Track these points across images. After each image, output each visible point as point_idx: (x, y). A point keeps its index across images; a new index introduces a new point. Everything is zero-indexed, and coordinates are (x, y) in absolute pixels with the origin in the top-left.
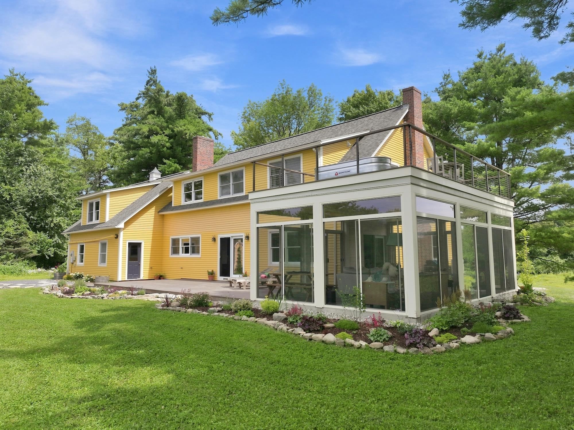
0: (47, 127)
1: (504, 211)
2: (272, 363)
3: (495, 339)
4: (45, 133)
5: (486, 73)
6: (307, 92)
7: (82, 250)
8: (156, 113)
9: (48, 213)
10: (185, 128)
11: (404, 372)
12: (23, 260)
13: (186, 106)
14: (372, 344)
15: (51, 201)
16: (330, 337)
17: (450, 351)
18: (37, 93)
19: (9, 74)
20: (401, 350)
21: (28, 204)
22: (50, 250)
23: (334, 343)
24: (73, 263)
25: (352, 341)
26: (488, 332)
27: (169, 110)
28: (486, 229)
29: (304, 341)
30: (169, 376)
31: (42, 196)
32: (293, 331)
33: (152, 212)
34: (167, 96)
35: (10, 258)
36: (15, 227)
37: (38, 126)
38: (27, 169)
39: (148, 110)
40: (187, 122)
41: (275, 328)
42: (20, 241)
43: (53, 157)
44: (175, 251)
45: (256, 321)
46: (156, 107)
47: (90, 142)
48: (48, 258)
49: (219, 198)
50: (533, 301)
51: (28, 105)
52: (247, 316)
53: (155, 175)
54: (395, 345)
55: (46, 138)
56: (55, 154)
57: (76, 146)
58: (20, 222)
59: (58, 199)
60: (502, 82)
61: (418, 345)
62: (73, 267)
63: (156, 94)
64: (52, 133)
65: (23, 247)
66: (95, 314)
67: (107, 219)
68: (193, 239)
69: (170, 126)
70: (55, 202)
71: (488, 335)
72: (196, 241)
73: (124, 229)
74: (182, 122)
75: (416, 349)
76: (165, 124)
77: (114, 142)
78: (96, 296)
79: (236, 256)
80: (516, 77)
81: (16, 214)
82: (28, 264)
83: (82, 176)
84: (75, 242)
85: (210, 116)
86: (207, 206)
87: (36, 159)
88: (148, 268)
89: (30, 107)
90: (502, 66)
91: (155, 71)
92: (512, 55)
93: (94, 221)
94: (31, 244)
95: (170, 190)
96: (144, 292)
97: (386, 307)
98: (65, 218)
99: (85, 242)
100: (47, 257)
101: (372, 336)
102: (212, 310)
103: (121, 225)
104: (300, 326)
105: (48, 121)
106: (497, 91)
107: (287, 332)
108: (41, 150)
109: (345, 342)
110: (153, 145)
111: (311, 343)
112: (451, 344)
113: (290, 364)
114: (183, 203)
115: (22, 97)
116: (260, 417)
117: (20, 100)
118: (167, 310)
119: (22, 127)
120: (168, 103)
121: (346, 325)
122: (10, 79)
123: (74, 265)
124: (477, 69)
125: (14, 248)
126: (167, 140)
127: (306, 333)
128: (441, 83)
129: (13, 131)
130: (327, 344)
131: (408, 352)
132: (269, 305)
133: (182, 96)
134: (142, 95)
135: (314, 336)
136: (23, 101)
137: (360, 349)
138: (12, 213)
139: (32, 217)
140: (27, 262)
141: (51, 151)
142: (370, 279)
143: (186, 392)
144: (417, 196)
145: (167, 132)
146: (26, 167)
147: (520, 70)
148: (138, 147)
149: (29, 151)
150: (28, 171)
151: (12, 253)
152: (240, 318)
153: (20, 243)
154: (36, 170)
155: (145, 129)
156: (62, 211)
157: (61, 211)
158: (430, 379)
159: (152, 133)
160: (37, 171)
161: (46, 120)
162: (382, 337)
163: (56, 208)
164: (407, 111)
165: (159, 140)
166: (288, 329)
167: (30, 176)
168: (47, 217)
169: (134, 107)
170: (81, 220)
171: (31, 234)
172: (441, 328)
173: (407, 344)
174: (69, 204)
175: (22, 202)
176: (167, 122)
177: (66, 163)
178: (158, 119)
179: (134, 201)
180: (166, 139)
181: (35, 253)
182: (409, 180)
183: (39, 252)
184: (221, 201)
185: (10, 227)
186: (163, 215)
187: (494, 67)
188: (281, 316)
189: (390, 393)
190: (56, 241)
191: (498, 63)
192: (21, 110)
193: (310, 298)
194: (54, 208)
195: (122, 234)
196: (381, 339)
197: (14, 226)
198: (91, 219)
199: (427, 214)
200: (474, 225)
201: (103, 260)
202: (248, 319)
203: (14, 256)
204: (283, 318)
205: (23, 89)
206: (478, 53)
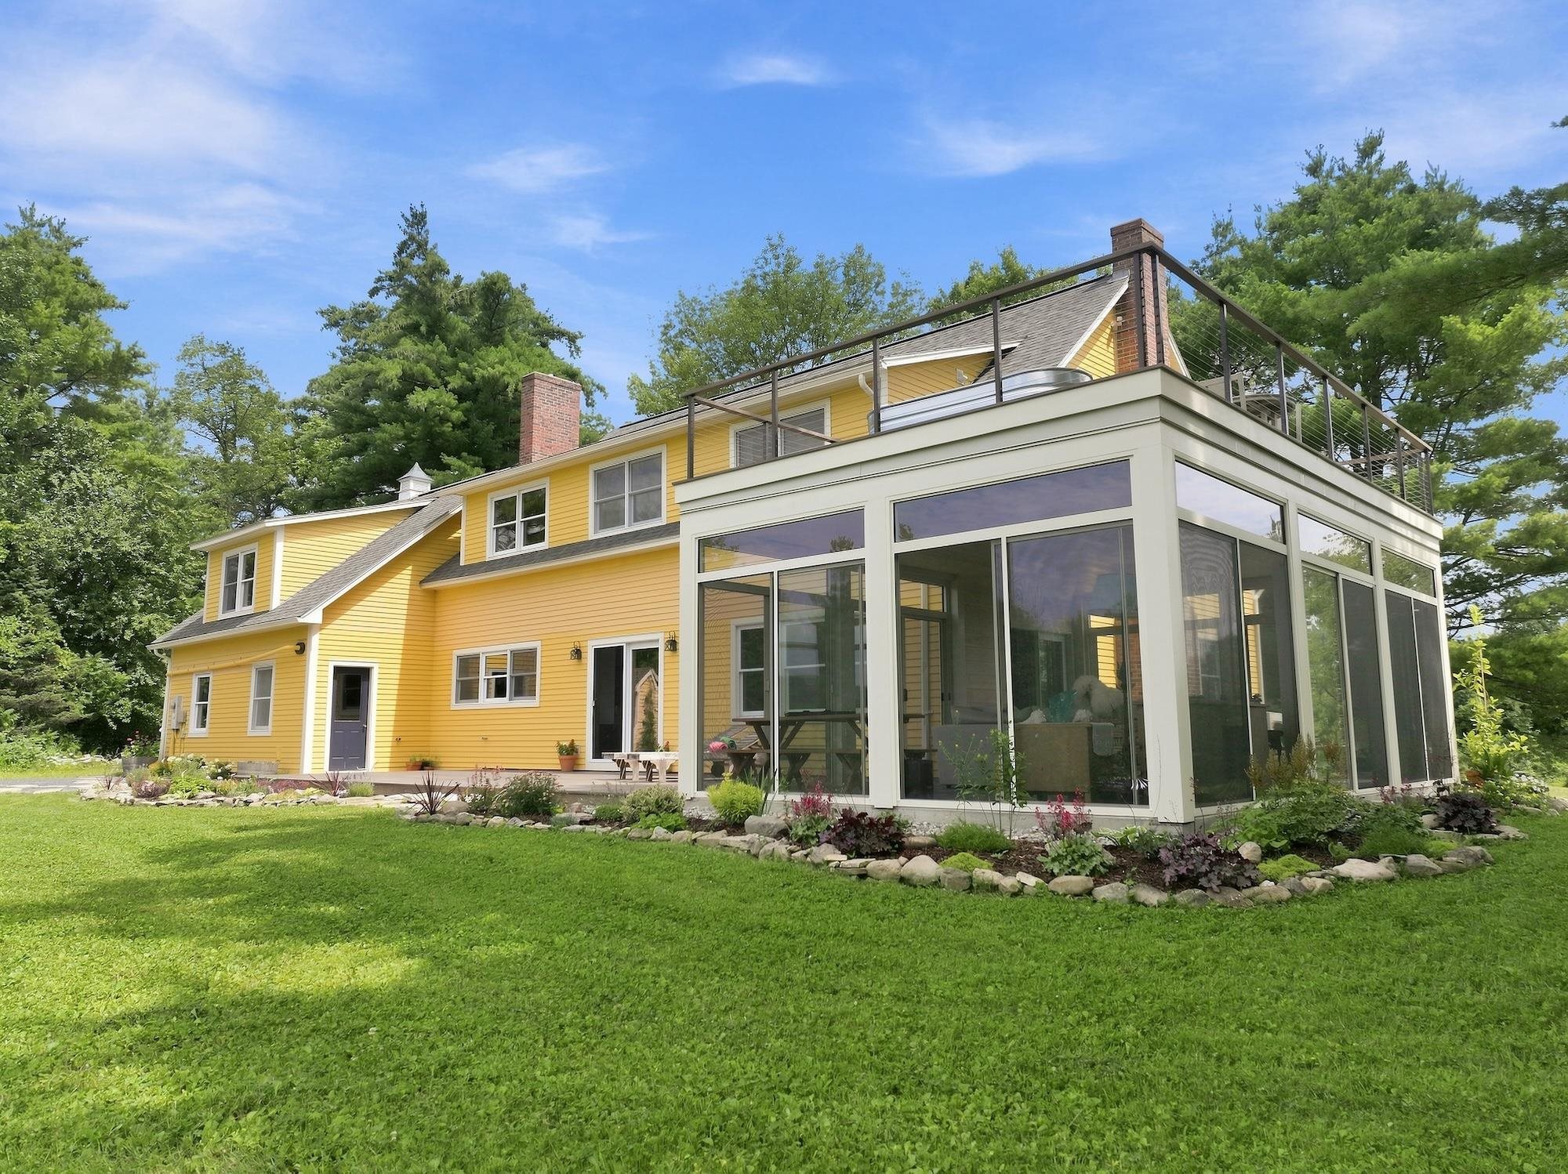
0: (122, 367)
1: (1417, 548)
2: (746, 930)
3: (1440, 870)
4: (115, 384)
5: (1331, 214)
6: (841, 270)
7: (203, 696)
8: (423, 329)
9: (116, 599)
10: (502, 369)
11: (1172, 949)
12: (41, 730)
13: (506, 311)
14: (1056, 880)
15: (126, 567)
16: (923, 866)
17: (1304, 900)
18: (96, 275)
19: (19, 222)
20: (1152, 896)
21: (61, 577)
22: (120, 706)
23: (937, 883)
24: (177, 730)
25: (995, 876)
26: (1413, 852)
27: (461, 325)
28: (1371, 592)
29: (840, 879)
30: (410, 962)
31: (100, 554)
32: (806, 856)
33: (404, 578)
34: (456, 285)
35: (6, 724)
36: (24, 637)
37: (96, 362)
38: (62, 481)
39: (404, 322)
40: (508, 354)
41: (753, 851)
42: (36, 677)
43: (138, 450)
44: (468, 691)
45: (695, 840)
46: (422, 313)
47: (240, 413)
48: (115, 728)
49: (592, 536)
50: (1517, 801)
51: (70, 305)
52: (668, 828)
53: (415, 485)
54: (1131, 882)
55: (118, 399)
56: (141, 442)
57: (203, 422)
58: (38, 624)
59: (147, 564)
60: (1379, 238)
61: (1203, 881)
62: (178, 741)
63: (424, 279)
64: (137, 386)
65: (43, 695)
66: (212, 834)
67: (276, 602)
68: (515, 654)
69: (463, 365)
70: (139, 570)
71: (1414, 859)
72: (525, 660)
73: (321, 627)
74: (493, 354)
75: (1199, 891)
76: (448, 360)
77: (310, 415)
78: (229, 800)
79: (641, 716)
80: (1420, 220)
81: (27, 602)
82: (57, 741)
83: (217, 505)
84: (186, 671)
85: (572, 339)
86: (557, 557)
87: (87, 452)
88: (391, 739)
89: (75, 311)
90: (1375, 194)
91: (423, 216)
92: (1402, 165)
93: (240, 610)
94: (66, 687)
95: (455, 521)
96: (371, 790)
97: (1088, 796)
98: (163, 617)
99: (214, 670)
100: (111, 724)
101: (1054, 860)
102: (562, 819)
103: (315, 617)
104: (829, 842)
105: (124, 348)
106: (1363, 261)
107: (790, 860)
108: (105, 430)
109: (971, 878)
110: (416, 416)
111: (865, 886)
112: (1306, 881)
113: (800, 932)
114: (491, 554)
115: (53, 283)
116: (702, 1061)
117: (50, 292)
118: (430, 821)
119: (53, 364)
120: (456, 303)
121: (971, 837)
122: (23, 234)
123: (180, 735)
124: (1309, 202)
125: (17, 696)
126: (454, 402)
127: (849, 859)
128: (1208, 247)
129: (25, 374)
130: (915, 887)
131: (1175, 901)
132: (735, 797)
133: (495, 284)
134: (384, 283)
135: (873, 864)
136: (56, 294)
137: (1019, 899)
138: (15, 599)
139: (71, 612)
140: (54, 735)
141: (131, 434)
142: (1037, 717)
143: (459, 998)
144: (1180, 460)
145: (455, 381)
146: (60, 473)
147: (1425, 204)
148: (372, 421)
149: (70, 431)
150: (66, 486)
151: (12, 710)
152: (645, 834)
153: (35, 684)
154: (87, 482)
155: (392, 371)
156: (158, 598)
157: (155, 596)
158: (1261, 965)
159: (411, 381)
160: (90, 485)
161: (118, 347)
162: (1085, 863)
163: (141, 587)
164: (1126, 287)
165: (431, 403)
166: (792, 852)
167: (70, 501)
168: (113, 613)
169: (364, 315)
170: (204, 610)
171: (67, 659)
172: (1265, 842)
173: (1167, 880)
174: (178, 578)
175: (46, 570)
176: (454, 355)
177: (172, 467)
178: (430, 347)
179: (353, 553)
180: (452, 399)
181: (77, 711)
182: (1155, 410)
183: (88, 709)
184: (598, 545)
185: (8, 636)
186: (434, 593)
187: (1352, 198)
188: (769, 825)
189: (1136, 997)
190: (138, 680)
191: (1362, 187)
192: (51, 317)
193: (858, 784)
194: (133, 587)
195: (315, 642)
196: (1083, 867)
197: (18, 635)
198: (230, 604)
199: (1207, 519)
200: (1337, 574)
201: (263, 718)
202: (670, 835)
203: (16, 717)
204: (776, 830)
205: (58, 263)
206: (1308, 162)
